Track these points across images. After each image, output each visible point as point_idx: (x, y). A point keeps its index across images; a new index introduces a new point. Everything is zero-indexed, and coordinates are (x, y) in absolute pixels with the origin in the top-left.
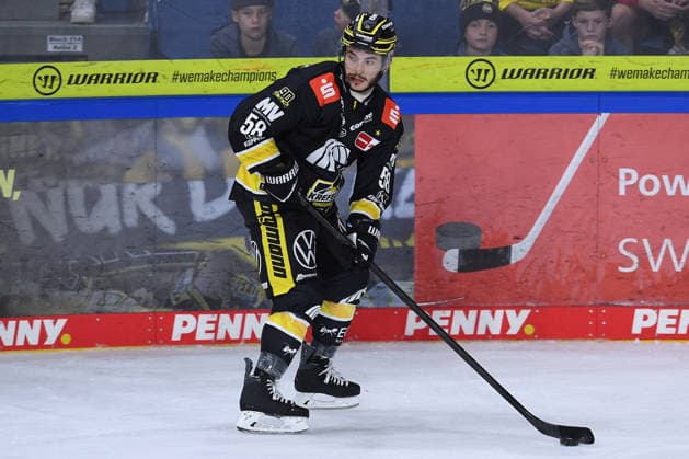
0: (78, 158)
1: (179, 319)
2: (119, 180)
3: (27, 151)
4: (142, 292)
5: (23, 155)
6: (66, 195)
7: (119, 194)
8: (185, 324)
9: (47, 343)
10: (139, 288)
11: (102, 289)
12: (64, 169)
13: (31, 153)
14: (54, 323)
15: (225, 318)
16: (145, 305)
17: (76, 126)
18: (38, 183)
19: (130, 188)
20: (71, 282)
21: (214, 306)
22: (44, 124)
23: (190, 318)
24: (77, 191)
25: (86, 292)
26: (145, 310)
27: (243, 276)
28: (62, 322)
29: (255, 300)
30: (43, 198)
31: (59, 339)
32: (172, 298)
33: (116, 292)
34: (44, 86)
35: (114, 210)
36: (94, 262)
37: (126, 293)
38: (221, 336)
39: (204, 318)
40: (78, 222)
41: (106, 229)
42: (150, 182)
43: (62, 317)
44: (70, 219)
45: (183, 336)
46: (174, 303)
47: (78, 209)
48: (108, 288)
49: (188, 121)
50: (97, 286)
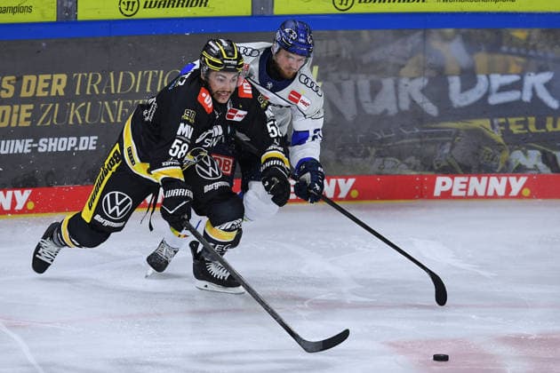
0: (366, 59)
1: (440, 180)
2: (397, 77)
3: (327, 52)
4: (412, 159)
5: (325, 55)
6: (356, 86)
7: (396, 86)
8: (444, 184)
9: (340, 196)
10: (409, 156)
11: (382, 156)
12: (355, 66)
13: (331, 54)
14: (346, 182)
15: (474, 180)
16: (414, 169)
17: (365, 34)
18: (335, 76)
19: (404, 81)
20: (358, 152)
21: (467, 170)
22: (341, 32)
23: (448, 180)
24: (364, 83)
25: (370, 159)
26: (414, 173)
27: (487, 149)
28: (351, 181)
29: (497, 167)
30: (339, 87)
31: (349, 193)
32: (435, 165)
33: (392, 159)
34: (341, 4)
35: (392, 97)
36: (377, 136)
37: (400, 159)
38: (471, 193)
39: (458, 180)
40: (365, 105)
41: (386, 111)
42: (420, 76)
43: (352, 177)
44: (359, 104)
45: (442, 193)
46: (436, 168)
47: (365, 96)
48: (386, 156)
49: (449, 31)
50: (379, 155)
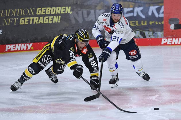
0: (85, 4)
2: (95, 9)
5: (72, 3)
6: (82, 13)
7: (95, 12)
12: (82, 6)
13: (74, 3)
18: (76, 10)
19: (97, 11)
24: (85, 12)
30: (77, 13)
35: (94, 16)
36: (89, 28)
40: (85, 18)
41: (92, 20)
42: (102, 9)
44: (83, 18)
47: (85, 16)
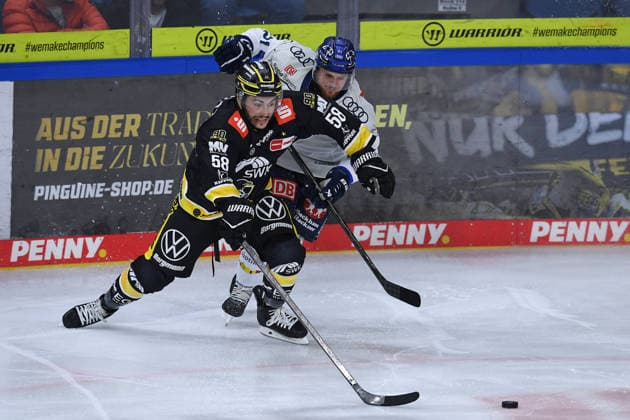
0: (458, 96)
1: (536, 225)
3: (417, 90)
4: (506, 203)
5: (414, 93)
6: (447, 126)
7: (490, 125)
8: (541, 229)
9: (430, 243)
10: (503, 200)
11: (475, 200)
12: (445, 104)
13: (420, 92)
14: (437, 227)
15: (573, 225)
16: (509, 213)
17: (457, 70)
18: (425, 115)
19: (498, 120)
20: (450, 195)
21: (564, 214)
22: (431, 68)
23: (545, 225)
24: (456, 123)
25: (461, 203)
26: (508, 218)
27: (588, 192)
28: (443, 227)
29: (597, 211)
30: (429, 126)
31: (440, 239)
32: (531, 208)
33: (486, 202)
34: (431, 39)
35: (486, 138)
36: (469, 179)
37: (493, 202)
38: (569, 238)
39: (556, 224)
40: (456, 146)
41: (479, 152)
43: (443, 222)
44: (450, 145)
45: (539, 238)
46: (533, 212)
47: (457, 136)
48: (480, 200)
50: (472, 198)
